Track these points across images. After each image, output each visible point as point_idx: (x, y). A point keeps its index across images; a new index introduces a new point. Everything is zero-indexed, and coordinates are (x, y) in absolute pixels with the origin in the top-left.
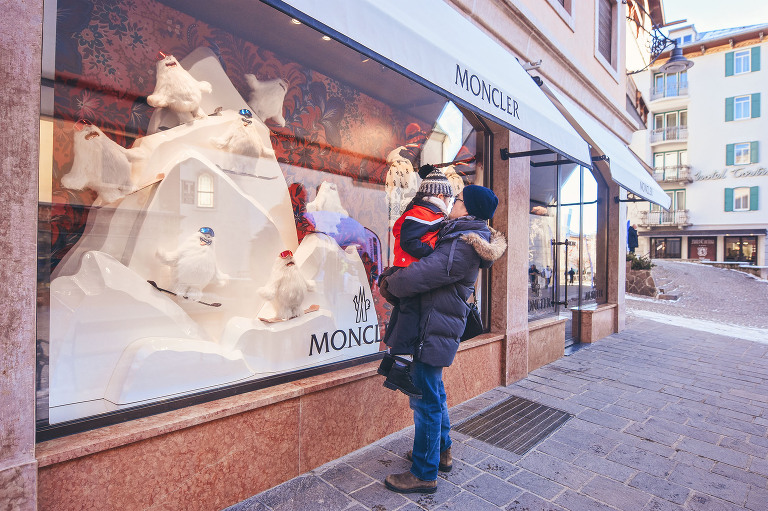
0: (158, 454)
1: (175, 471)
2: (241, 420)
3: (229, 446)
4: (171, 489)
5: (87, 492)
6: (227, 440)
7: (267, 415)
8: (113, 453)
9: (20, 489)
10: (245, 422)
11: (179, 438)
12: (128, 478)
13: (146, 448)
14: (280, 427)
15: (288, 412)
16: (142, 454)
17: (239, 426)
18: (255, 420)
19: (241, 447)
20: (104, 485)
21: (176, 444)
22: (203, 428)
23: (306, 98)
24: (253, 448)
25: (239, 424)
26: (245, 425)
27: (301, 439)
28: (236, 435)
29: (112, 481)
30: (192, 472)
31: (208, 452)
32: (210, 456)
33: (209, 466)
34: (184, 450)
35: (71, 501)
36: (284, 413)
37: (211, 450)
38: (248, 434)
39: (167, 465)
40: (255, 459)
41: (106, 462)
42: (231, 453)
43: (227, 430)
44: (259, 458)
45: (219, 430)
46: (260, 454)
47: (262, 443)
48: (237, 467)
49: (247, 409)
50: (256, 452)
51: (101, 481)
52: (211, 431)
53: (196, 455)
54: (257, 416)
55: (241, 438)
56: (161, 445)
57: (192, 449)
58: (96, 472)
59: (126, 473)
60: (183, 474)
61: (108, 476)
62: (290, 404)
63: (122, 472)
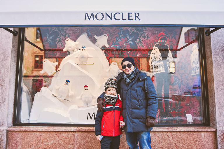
0: (32, 136)
1: (36, 141)
2: (55, 134)
3: (51, 140)
4: (35, 146)
5: (17, 139)
6: (51, 138)
7: (63, 134)
8: (23, 132)
9: (3, 134)
10: (56, 134)
11: (37, 133)
12: (26, 139)
13: (30, 133)
14: (68, 139)
15: (71, 135)
16: (29, 135)
17: (54, 135)
18: (59, 134)
19: (55, 142)
20: (20, 139)
21: (37, 135)
22: (44, 133)
23: (121, 36)
24: (59, 143)
25: (54, 134)
26: (56, 135)
27: (76, 146)
28: (53, 137)
29: (22, 139)
30: (41, 143)
31: (45, 140)
32: (45, 141)
33: (45, 144)
34: (39, 137)
35: (14, 140)
36: (70, 135)
37: (46, 139)
38: (57, 138)
39: (34, 139)
40: (59, 146)
41: (21, 134)
42: (52, 142)
43: (50, 135)
44: (60, 147)
45: (48, 134)
46: (61, 146)
47: (62, 142)
48: (53, 147)
49: (55, 131)
50: (60, 145)
51: (20, 138)
52: (46, 134)
53: (42, 139)
54: (60, 134)
55: (55, 139)
56: (33, 133)
57: (41, 137)
58: (19, 135)
59: (25, 138)
60: (38, 143)
61: (22, 137)
62: (72, 133)
63: (24, 137)
